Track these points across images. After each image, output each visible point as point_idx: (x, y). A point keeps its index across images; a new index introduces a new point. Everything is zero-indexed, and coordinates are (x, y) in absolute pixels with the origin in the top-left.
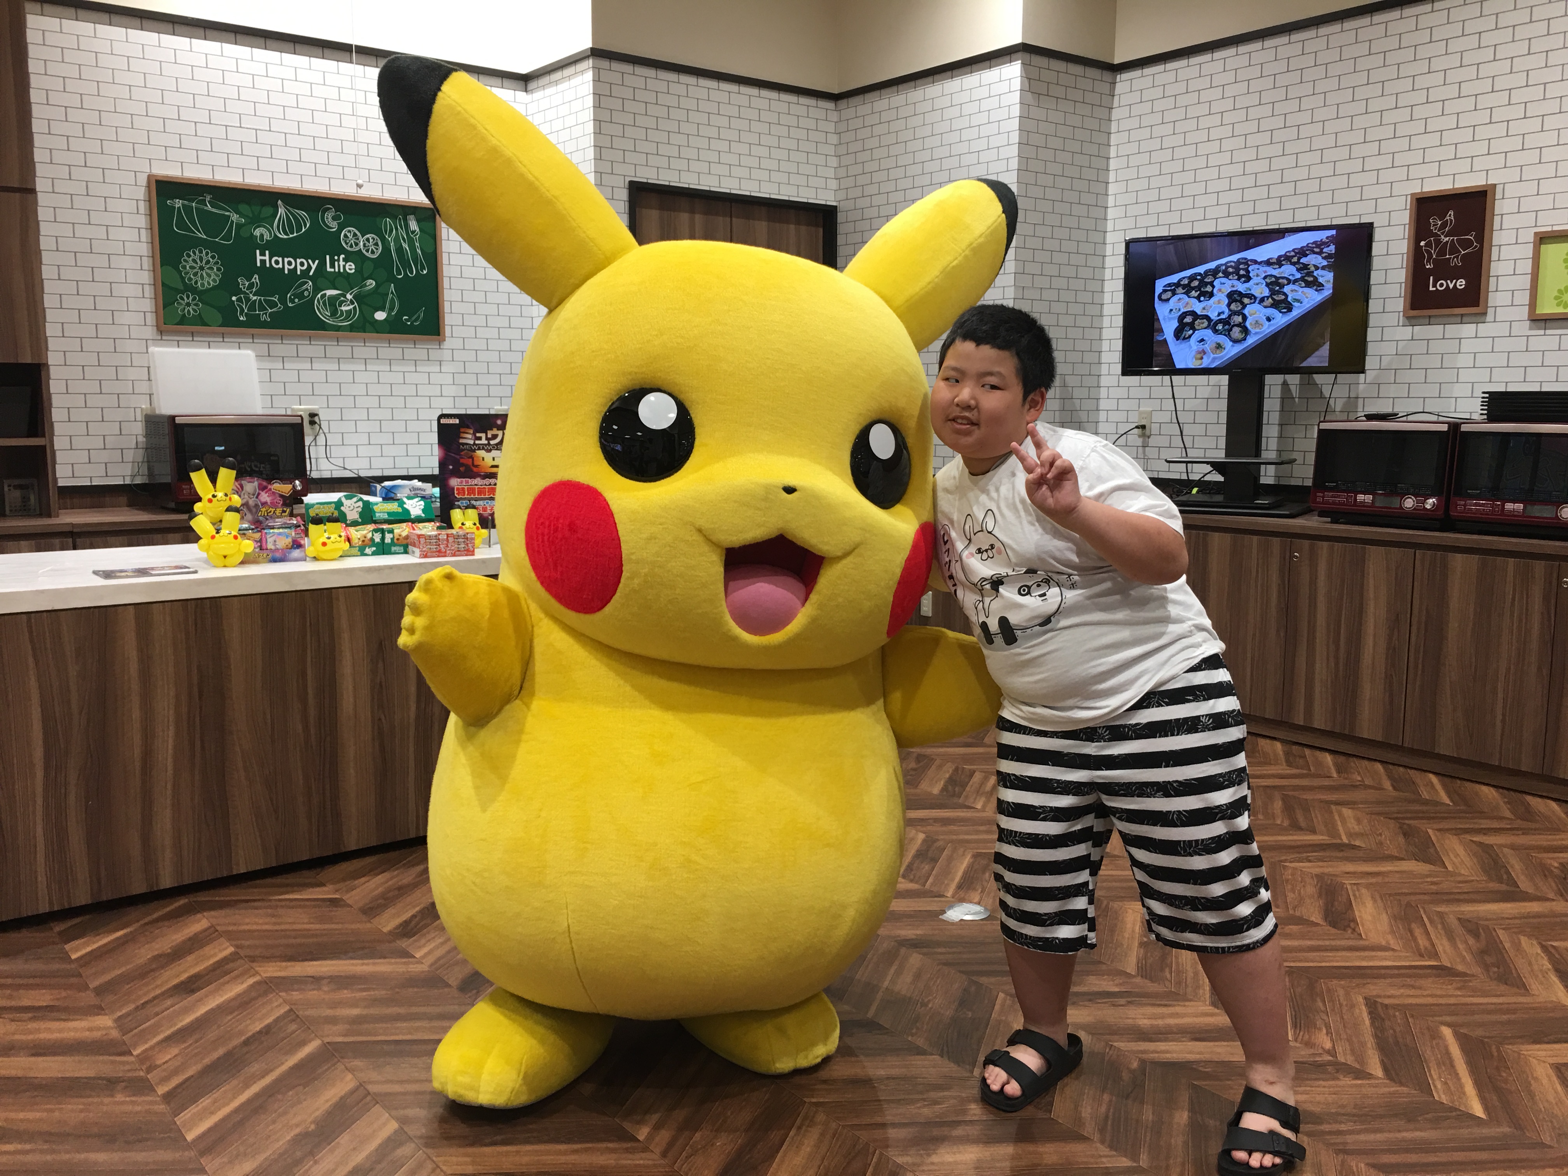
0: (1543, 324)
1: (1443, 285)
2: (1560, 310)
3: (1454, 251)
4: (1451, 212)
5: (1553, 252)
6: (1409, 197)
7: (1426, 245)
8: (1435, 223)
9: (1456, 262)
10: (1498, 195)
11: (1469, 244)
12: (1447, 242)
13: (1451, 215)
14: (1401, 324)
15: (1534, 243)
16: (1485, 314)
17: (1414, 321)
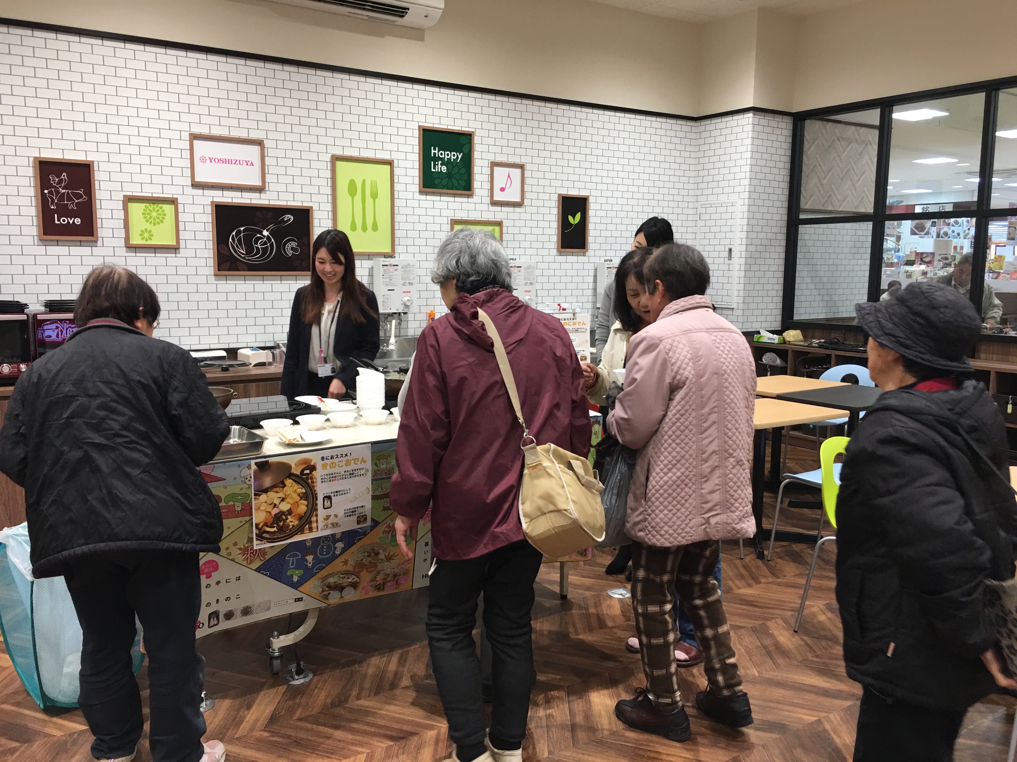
0: (134, 249)
1: (64, 221)
2: (143, 242)
3: (69, 199)
4: (64, 174)
5: (134, 208)
6: (31, 160)
7: (49, 193)
8: (54, 180)
9: (72, 207)
10: (96, 168)
11: (79, 196)
12: (64, 193)
13: (64, 176)
14: (36, 244)
15: (123, 201)
16: (96, 241)
17: (46, 243)
